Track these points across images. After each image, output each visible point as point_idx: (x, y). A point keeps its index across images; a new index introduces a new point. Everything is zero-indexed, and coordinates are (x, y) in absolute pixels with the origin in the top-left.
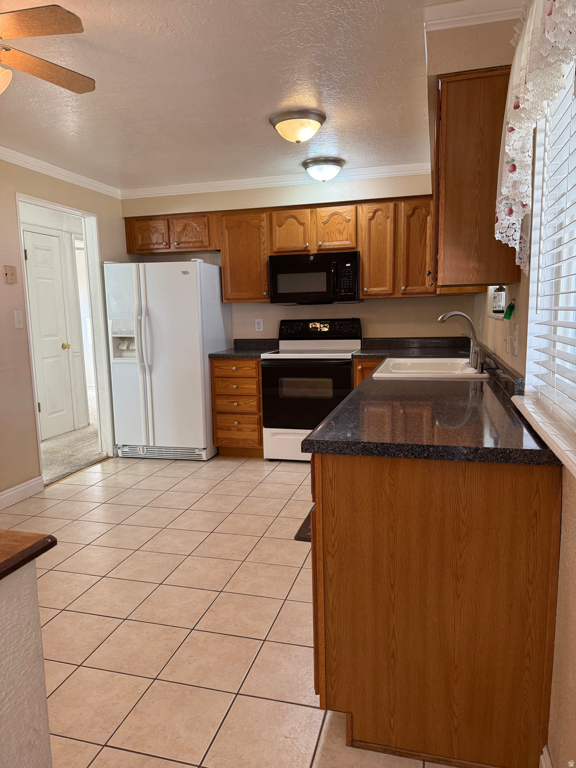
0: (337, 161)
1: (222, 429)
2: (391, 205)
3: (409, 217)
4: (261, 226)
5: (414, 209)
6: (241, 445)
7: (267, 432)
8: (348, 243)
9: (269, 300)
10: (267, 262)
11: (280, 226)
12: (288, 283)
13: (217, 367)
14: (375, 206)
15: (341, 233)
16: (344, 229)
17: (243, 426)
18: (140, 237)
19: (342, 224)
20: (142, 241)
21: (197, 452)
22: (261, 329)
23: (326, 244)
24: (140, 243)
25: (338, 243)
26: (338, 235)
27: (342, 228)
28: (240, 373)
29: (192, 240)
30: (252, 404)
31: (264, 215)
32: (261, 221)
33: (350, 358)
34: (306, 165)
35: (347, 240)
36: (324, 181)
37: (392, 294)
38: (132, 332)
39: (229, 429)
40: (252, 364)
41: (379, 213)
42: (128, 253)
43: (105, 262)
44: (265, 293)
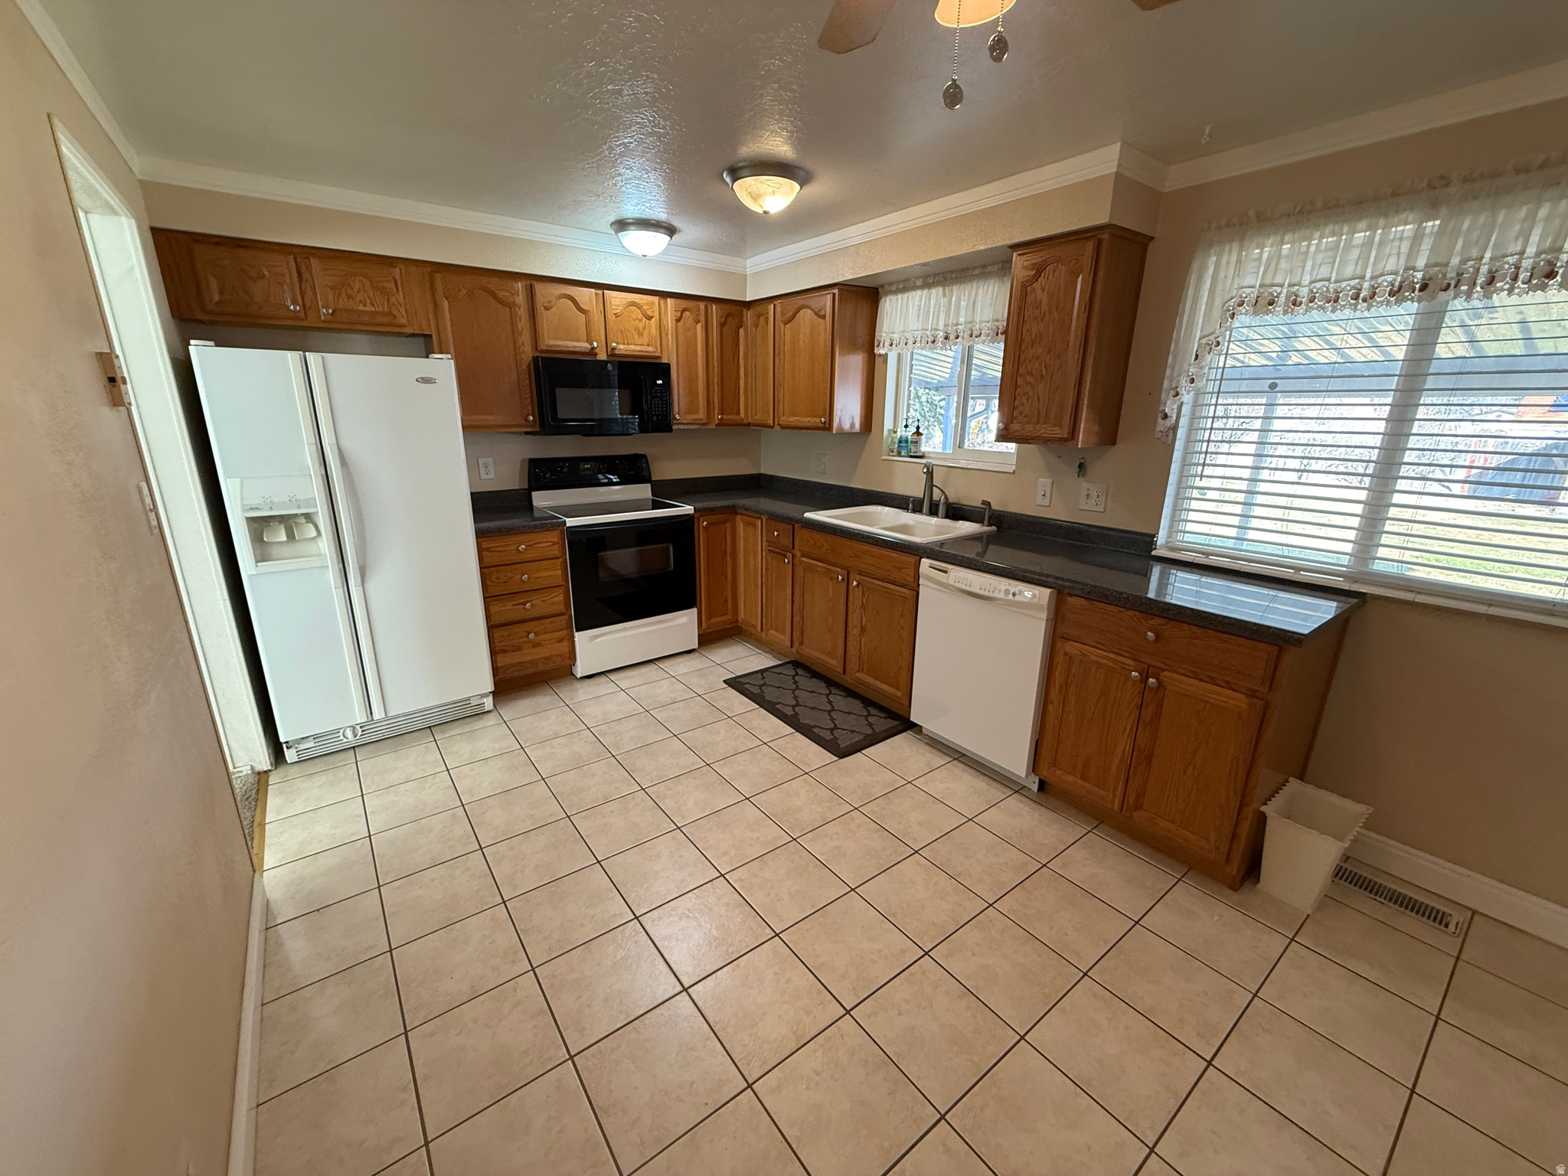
0: (671, 231)
1: (504, 651)
2: (702, 305)
3: (722, 325)
4: (515, 304)
5: (728, 316)
6: (541, 667)
7: (581, 638)
8: (650, 349)
9: (538, 429)
10: (529, 367)
11: (547, 309)
12: (570, 404)
13: (488, 549)
14: (684, 304)
15: (640, 334)
16: (644, 329)
17: (541, 637)
18: (214, 284)
19: (640, 321)
20: (221, 293)
21: (474, 702)
22: (492, 476)
23: (621, 347)
24: (216, 298)
25: (638, 348)
26: (636, 336)
27: (641, 325)
28: (532, 555)
29: (366, 309)
30: (559, 600)
31: (520, 286)
32: (513, 294)
33: (693, 512)
34: (621, 225)
35: (648, 345)
36: (645, 256)
37: (707, 424)
38: (312, 502)
39: (518, 649)
40: (553, 536)
41: (687, 314)
42: (173, 316)
43: (192, 342)
44: (531, 418)
